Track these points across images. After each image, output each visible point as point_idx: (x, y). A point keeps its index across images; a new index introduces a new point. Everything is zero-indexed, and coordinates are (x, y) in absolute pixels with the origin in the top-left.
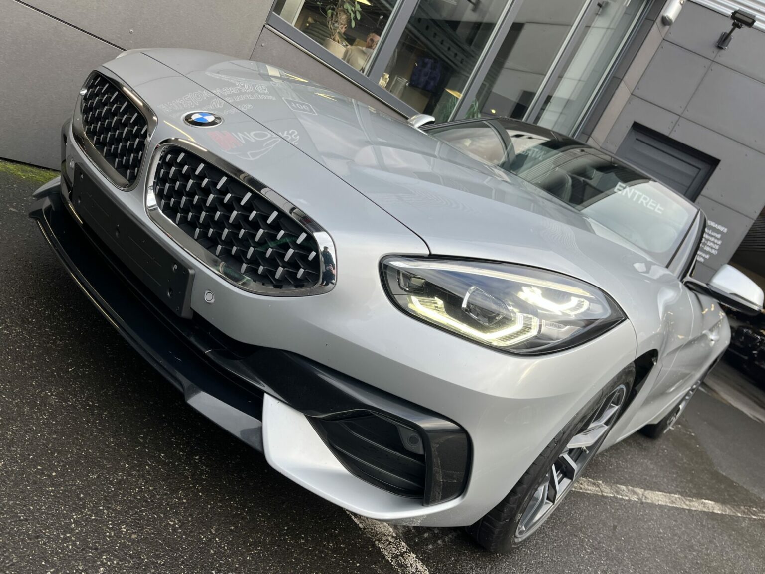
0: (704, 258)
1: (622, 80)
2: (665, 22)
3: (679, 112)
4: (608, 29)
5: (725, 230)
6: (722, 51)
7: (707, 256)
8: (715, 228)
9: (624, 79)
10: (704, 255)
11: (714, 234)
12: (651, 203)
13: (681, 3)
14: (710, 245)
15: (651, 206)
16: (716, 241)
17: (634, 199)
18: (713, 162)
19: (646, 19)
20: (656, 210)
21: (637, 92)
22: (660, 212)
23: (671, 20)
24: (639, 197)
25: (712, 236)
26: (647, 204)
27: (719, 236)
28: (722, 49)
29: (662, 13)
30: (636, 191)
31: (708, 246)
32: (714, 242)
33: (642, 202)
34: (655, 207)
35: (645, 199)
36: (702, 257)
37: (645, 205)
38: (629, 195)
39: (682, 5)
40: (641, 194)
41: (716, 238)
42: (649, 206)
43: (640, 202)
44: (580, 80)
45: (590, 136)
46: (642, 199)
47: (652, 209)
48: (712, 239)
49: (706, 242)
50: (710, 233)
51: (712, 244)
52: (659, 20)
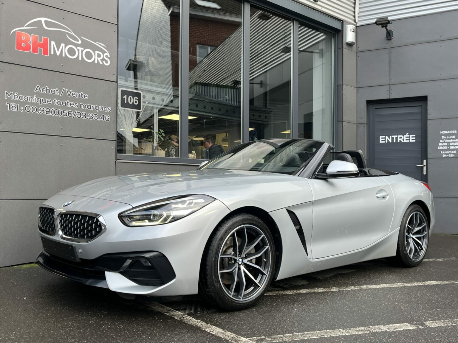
0: (453, 154)
1: (342, 85)
2: (350, 45)
3: (388, 83)
4: (322, 64)
5: (456, 132)
6: (392, 40)
7: (455, 152)
8: (448, 133)
9: (344, 84)
10: (452, 152)
11: (450, 137)
12: (405, 139)
13: (352, 31)
14: (452, 145)
15: (406, 140)
16: (454, 141)
17: (395, 141)
18: (424, 99)
19: (337, 49)
20: (411, 141)
21: (358, 85)
22: (414, 141)
23: (352, 42)
24: (397, 138)
25: (450, 139)
26: (403, 140)
27: (454, 137)
28: (391, 39)
29: (344, 42)
30: (393, 136)
31: (451, 146)
32: (453, 142)
33: (400, 141)
34: (409, 140)
35: (401, 138)
36: (452, 154)
37: (403, 141)
38: (390, 141)
39: (354, 31)
40: (396, 136)
41: (453, 139)
42: (405, 141)
43: (399, 141)
44: (322, 96)
45: (342, 122)
46: (399, 139)
47: (408, 141)
48: (451, 141)
49: (448, 144)
50: (447, 138)
51: (452, 144)
52: (345, 46)
